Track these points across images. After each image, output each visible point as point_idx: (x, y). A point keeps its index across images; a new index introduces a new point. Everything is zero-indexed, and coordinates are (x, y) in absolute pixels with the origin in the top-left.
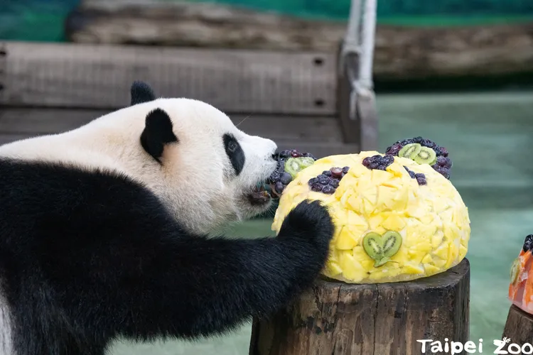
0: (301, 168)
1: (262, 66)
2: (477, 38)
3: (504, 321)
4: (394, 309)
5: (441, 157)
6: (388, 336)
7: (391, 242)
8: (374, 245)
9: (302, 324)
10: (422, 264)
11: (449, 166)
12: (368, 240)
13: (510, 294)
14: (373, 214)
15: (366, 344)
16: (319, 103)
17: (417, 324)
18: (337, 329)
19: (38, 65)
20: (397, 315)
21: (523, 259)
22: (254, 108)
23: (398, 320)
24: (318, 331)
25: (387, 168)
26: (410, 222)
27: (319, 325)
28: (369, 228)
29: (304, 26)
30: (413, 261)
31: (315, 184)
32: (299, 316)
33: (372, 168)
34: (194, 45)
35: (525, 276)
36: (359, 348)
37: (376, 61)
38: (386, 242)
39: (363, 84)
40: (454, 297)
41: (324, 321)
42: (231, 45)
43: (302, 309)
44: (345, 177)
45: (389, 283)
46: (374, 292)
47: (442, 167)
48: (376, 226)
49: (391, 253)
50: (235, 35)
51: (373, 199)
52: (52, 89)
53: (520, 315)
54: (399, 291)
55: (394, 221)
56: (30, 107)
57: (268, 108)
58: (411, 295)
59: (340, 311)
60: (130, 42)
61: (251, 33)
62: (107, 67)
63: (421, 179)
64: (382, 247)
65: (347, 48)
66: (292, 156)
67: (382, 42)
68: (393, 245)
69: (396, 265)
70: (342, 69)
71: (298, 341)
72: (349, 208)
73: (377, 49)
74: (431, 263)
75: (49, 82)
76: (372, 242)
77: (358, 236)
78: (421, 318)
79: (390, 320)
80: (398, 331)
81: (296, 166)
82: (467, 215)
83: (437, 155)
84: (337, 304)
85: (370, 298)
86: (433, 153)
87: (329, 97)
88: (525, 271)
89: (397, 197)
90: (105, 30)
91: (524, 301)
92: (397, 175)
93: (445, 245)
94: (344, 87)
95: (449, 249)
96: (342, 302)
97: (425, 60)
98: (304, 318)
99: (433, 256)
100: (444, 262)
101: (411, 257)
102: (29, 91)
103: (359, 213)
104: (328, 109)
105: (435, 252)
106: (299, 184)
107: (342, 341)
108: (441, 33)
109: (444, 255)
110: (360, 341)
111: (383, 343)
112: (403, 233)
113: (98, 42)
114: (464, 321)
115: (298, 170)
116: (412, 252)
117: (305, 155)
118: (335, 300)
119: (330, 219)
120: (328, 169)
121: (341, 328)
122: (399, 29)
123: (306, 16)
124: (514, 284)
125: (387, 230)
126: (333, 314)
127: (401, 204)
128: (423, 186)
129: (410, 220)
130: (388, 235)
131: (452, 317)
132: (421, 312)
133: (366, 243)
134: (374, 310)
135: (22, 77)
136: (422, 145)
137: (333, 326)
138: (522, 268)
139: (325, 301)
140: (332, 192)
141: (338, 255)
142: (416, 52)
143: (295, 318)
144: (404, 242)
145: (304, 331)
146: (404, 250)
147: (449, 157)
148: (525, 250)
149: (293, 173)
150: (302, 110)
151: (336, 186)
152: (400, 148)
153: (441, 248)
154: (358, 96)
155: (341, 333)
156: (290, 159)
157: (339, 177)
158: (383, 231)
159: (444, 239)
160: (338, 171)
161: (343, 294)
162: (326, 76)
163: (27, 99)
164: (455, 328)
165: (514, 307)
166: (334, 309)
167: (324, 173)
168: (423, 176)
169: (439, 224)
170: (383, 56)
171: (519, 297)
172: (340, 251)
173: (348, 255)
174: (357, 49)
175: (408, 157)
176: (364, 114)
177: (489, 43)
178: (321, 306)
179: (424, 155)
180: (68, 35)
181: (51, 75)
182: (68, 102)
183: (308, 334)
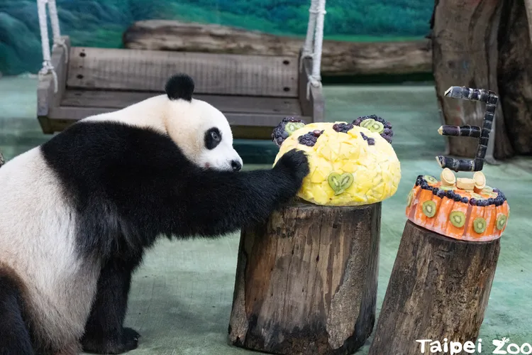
0: (296, 129)
1: (251, 66)
2: (387, 50)
3: (402, 230)
4: (333, 222)
5: (387, 129)
6: (329, 240)
7: (346, 180)
8: (335, 181)
9: (273, 232)
10: (365, 195)
11: (392, 135)
12: (332, 177)
13: (406, 214)
14: (336, 161)
15: (314, 244)
16: (286, 89)
17: (347, 232)
18: (296, 235)
19: (105, 63)
20: (335, 226)
21: (415, 191)
22: (244, 92)
23: (335, 230)
24: (284, 236)
25: (348, 132)
26: (361, 168)
27: (284, 232)
28: (333, 170)
29: (277, 40)
30: (360, 193)
31: (302, 140)
32: (271, 226)
33: (338, 131)
34: (206, 51)
35: (416, 202)
36: (310, 247)
37: (323, 64)
38: (343, 180)
39: (315, 78)
40: (371, 215)
41: (287, 230)
42: (230, 51)
43: (274, 221)
44: (321, 136)
45: (330, 207)
46: (320, 211)
47: (387, 135)
48: (337, 169)
49: (346, 187)
50: (233, 45)
51: (337, 151)
52: (113, 78)
53: (413, 226)
54: (336, 211)
55: (349, 166)
56: (99, 90)
57: (254, 92)
58: (344, 213)
59: (298, 223)
60: (165, 49)
61: (242, 44)
62: (149, 64)
63: (371, 142)
64: (340, 182)
65: (305, 54)
66: (291, 121)
67: (327, 51)
68: (347, 182)
69: (349, 195)
70: (301, 67)
71: (271, 241)
72: (321, 156)
73: (324, 56)
74: (371, 196)
75: (111, 74)
76: (334, 179)
77: (326, 175)
78: (350, 229)
79: (330, 230)
80: (335, 236)
81: (292, 128)
82: (399, 167)
83: (385, 127)
84: (296, 219)
85: (317, 216)
86: (382, 126)
87: (293, 86)
88: (416, 198)
89: (353, 150)
90: (148, 41)
91: (415, 218)
92: (354, 137)
93: (382, 184)
94: (302, 79)
95: (384, 187)
96: (299, 218)
97: (354, 63)
98: (275, 228)
99: (373, 191)
100: (380, 196)
101: (359, 191)
102: (99, 79)
103: (327, 160)
104: (292, 94)
105: (375, 189)
106: (292, 139)
107: (299, 242)
108: (365, 47)
109: (381, 191)
110: (310, 243)
111: (325, 244)
112: (355, 175)
113: (144, 49)
114: (377, 230)
115: (293, 131)
116: (360, 187)
117: (299, 121)
118: (295, 216)
119: (308, 164)
120: (312, 131)
121: (298, 235)
122: (338, 43)
123: (279, 34)
124: (409, 206)
125: (344, 172)
126: (293, 225)
127: (354, 156)
128: (372, 146)
129: (360, 167)
130: (345, 175)
131: (370, 228)
132: (350, 225)
133: (330, 180)
134: (320, 223)
135: (94, 70)
136: (376, 120)
137: (293, 233)
138: (414, 197)
139: (288, 217)
140: (312, 145)
141: (312, 187)
142: (348, 58)
143: (269, 228)
144: (355, 181)
145: (274, 236)
146: (355, 186)
147: (392, 129)
148: (417, 185)
149: (290, 132)
150: (274, 94)
151: (315, 142)
152: (361, 121)
153: (379, 186)
154: (311, 84)
155: (298, 238)
156: (289, 123)
157: (317, 136)
158: (342, 172)
159: (382, 181)
160: (318, 132)
161: (300, 212)
162: (291, 72)
163: (97, 85)
164: (371, 235)
165: (409, 221)
166: (294, 222)
167: (309, 133)
168: (373, 140)
169: (380, 171)
170: (327, 60)
171: (412, 215)
172: (313, 184)
173: (318, 186)
174: (312, 55)
175: (366, 127)
176: (315, 97)
177: (395, 53)
178: (286, 221)
179: (376, 127)
180: (125, 44)
181: (114, 70)
182: (124, 87)
183: (277, 239)
